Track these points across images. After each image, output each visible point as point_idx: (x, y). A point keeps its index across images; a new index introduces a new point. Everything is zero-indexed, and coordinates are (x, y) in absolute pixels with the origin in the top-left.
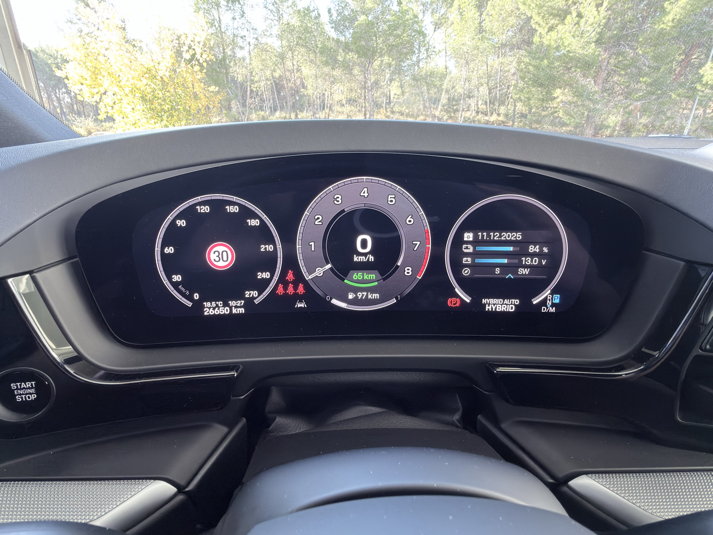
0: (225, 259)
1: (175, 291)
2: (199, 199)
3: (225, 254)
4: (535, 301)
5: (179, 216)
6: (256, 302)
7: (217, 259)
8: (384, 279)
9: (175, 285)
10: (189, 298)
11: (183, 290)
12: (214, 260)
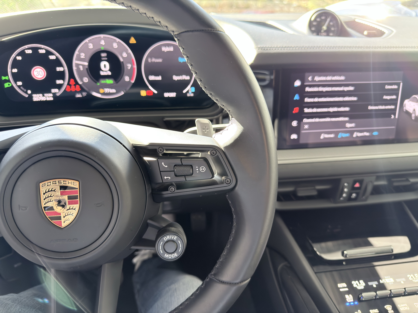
0: (41, 74)
1: (20, 90)
2: (26, 46)
3: (41, 72)
4: (184, 91)
5: (18, 55)
6: (58, 95)
7: (37, 74)
8: (117, 83)
9: (19, 87)
10: (26, 93)
11: (23, 89)
12: (36, 75)
